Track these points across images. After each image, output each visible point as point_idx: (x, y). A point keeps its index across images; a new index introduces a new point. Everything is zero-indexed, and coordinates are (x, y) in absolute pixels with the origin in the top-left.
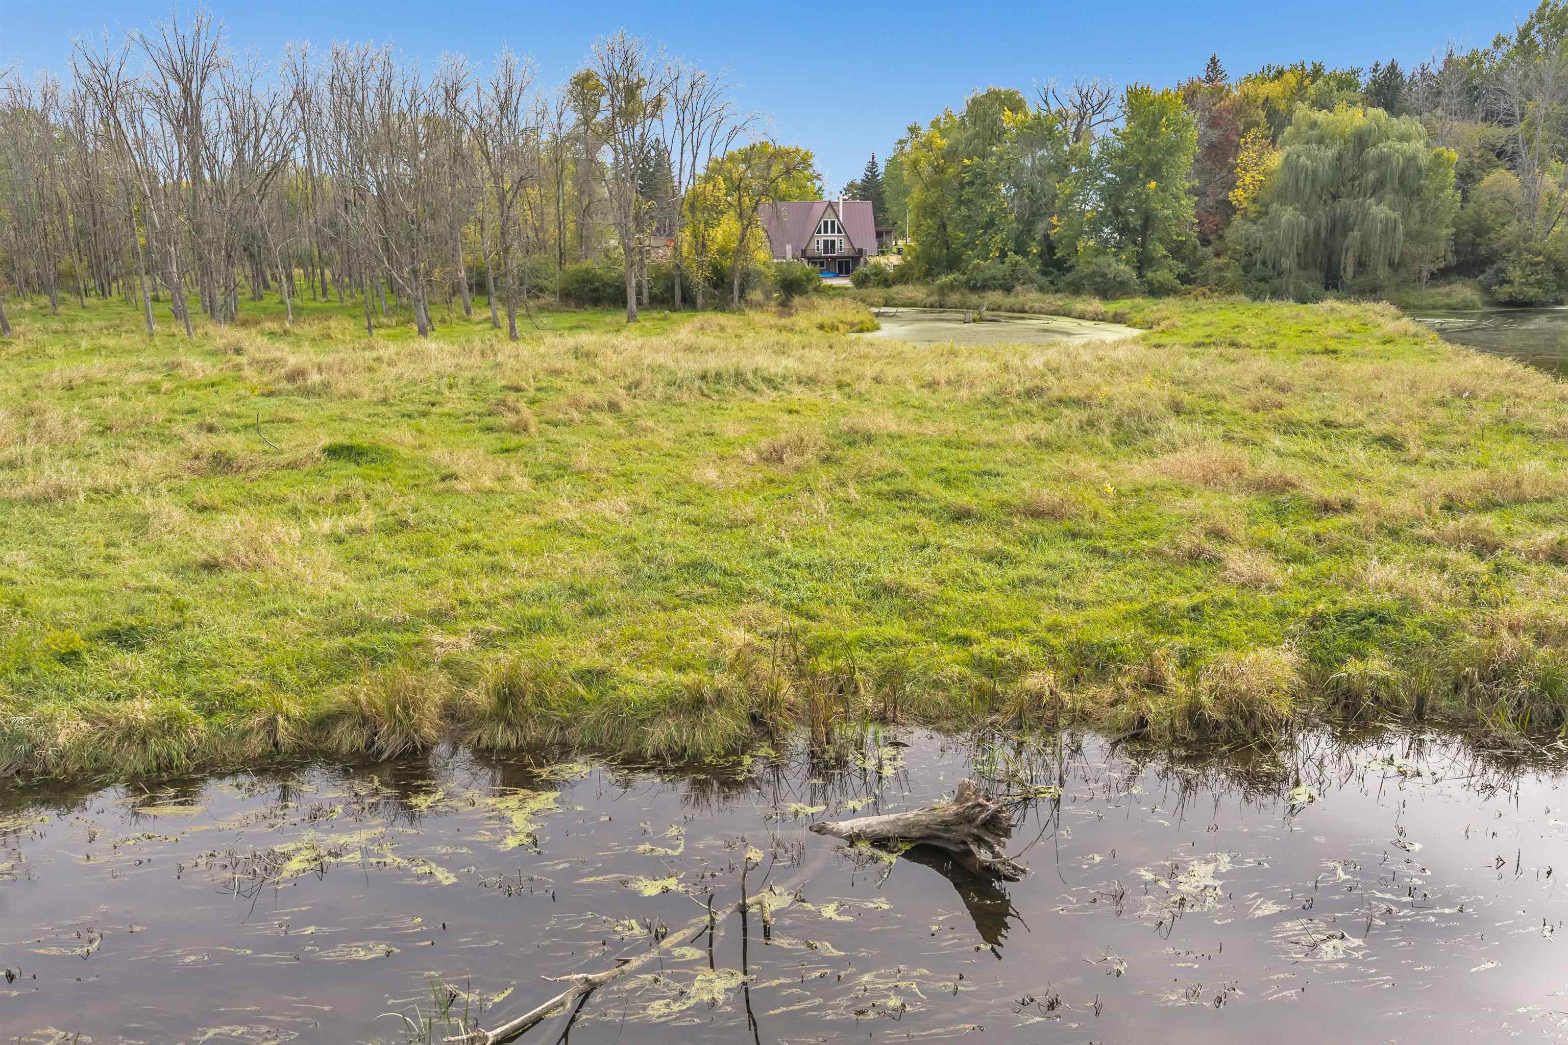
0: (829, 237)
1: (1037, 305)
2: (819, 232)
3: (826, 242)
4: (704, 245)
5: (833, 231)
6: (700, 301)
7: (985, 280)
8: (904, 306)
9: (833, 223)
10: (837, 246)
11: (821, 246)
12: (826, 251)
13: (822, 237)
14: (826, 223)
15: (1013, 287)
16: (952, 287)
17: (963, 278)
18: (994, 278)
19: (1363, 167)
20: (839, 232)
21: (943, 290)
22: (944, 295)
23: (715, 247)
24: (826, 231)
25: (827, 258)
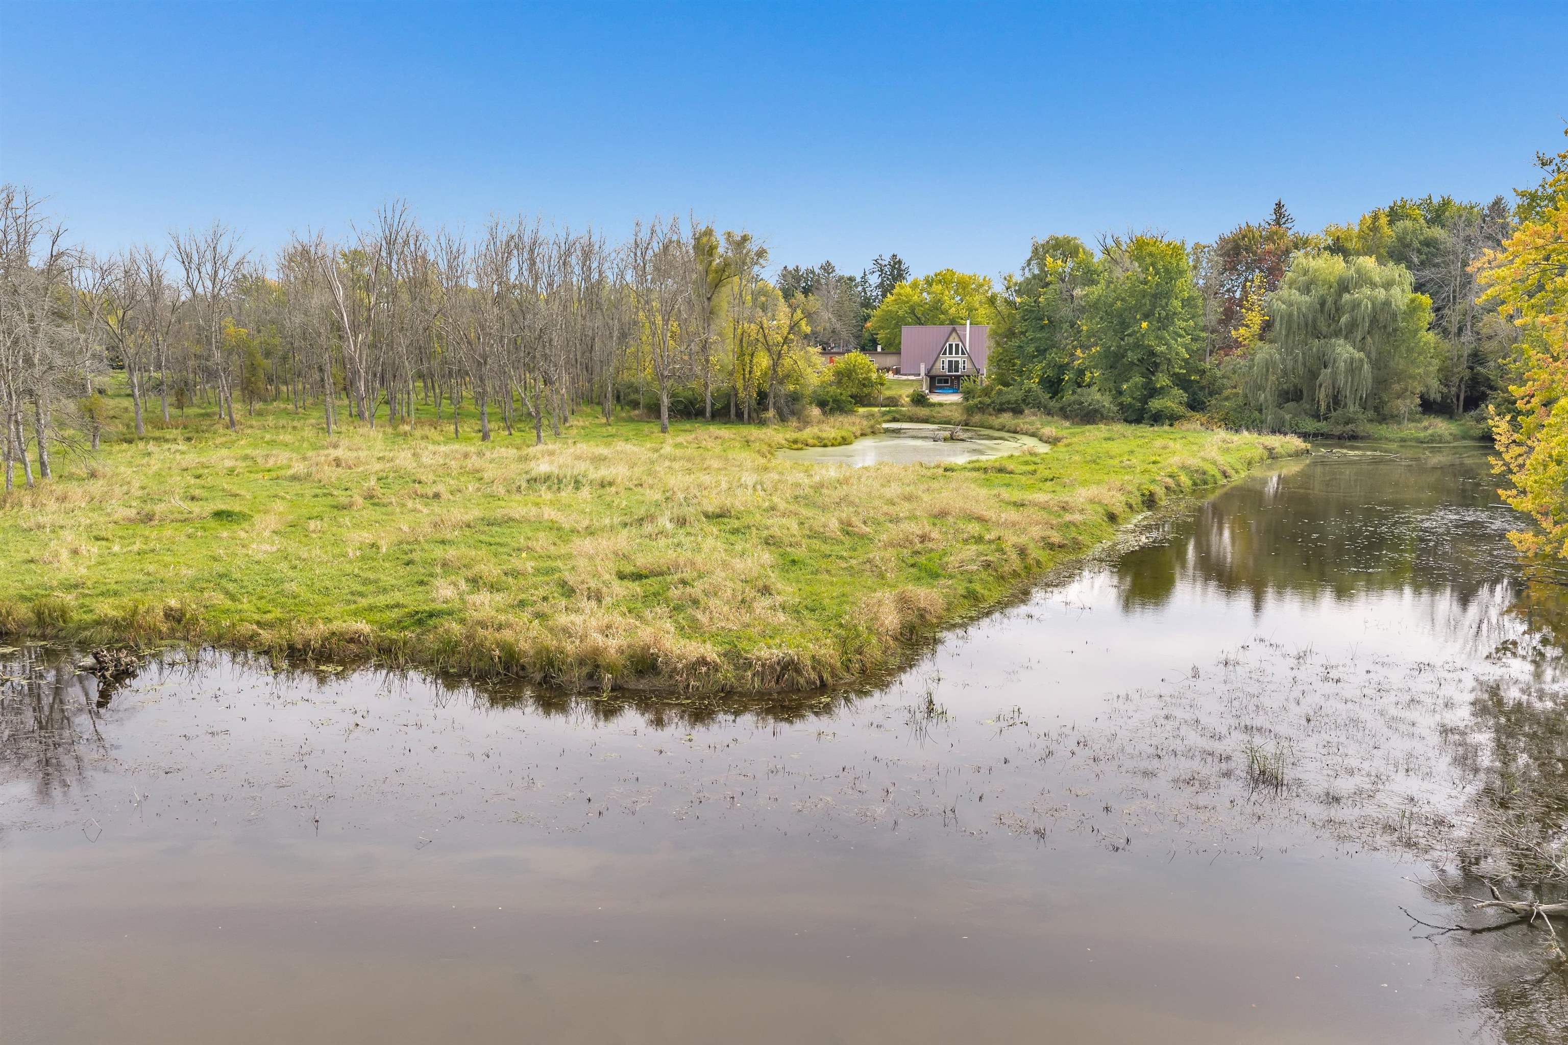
0: (954, 358)
2: (945, 353)
3: (950, 362)
5: (957, 353)
9: (957, 346)
10: (960, 365)
11: (946, 366)
12: (950, 370)
13: (947, 358)
14: (951, 346)
18: (1009, 402)
19: (1339, 309)
20: (963, 353)
24: (951, 353)
25: (951, 376)
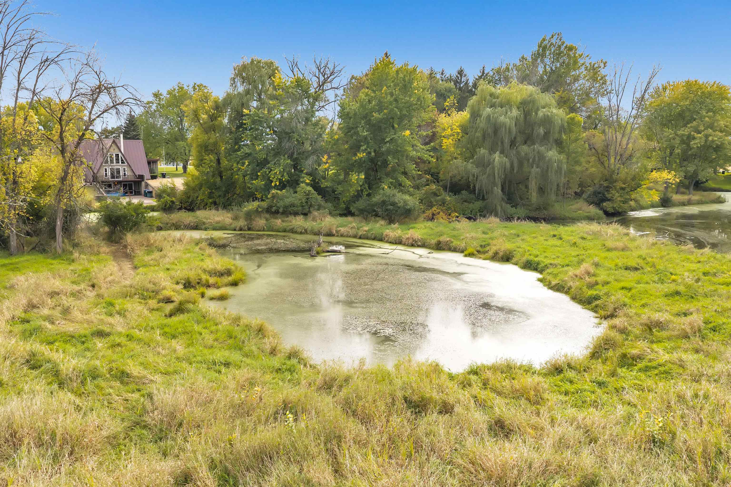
0: (116, 166)
1: (342, 229)
2: (107, 163)
3: (112, 170)
4: (15, 182)
5: (118, 162)
6: (13, 242)
7: (286, 207)
8: (215, 229)
9: (117, 155)
10: (122, 173)
11: (109, 174)
12: (113, 177)
13: (109, 167)
14: (111, 156)
15: (310, 212)
16: (257, 212)
17: (264, 204)
20: (123, 162)
21: (249, 216)
22: (251, 220)
23: (30, 186)
24: (112, 162)
25: (115, 182)
